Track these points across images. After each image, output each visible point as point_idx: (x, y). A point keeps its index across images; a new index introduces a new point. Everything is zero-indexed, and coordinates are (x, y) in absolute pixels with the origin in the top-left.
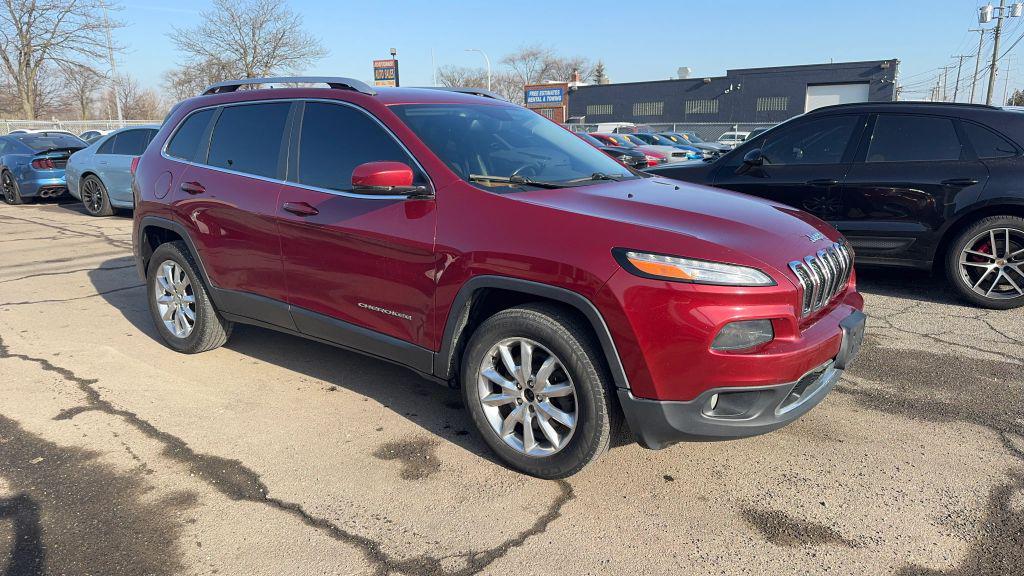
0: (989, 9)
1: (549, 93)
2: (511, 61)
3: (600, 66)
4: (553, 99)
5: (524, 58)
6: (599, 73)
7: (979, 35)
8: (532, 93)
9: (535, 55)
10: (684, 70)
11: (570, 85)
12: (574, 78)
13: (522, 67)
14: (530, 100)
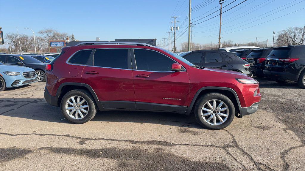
0: (173, 28)
1: (59, 43)
2: (41, 32)
3: (73, 36)
4: (60, 45)
5: (46, 32)
6: (73, 38)
7: (168, 33)
8: (52, 43)
9: (50, 31)
10: (97, 38)
11: (66, 41)
12: (67, 39)
13: (45, 35)
14: (52, 45)
